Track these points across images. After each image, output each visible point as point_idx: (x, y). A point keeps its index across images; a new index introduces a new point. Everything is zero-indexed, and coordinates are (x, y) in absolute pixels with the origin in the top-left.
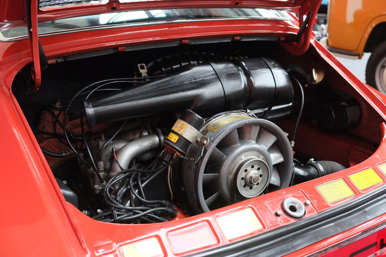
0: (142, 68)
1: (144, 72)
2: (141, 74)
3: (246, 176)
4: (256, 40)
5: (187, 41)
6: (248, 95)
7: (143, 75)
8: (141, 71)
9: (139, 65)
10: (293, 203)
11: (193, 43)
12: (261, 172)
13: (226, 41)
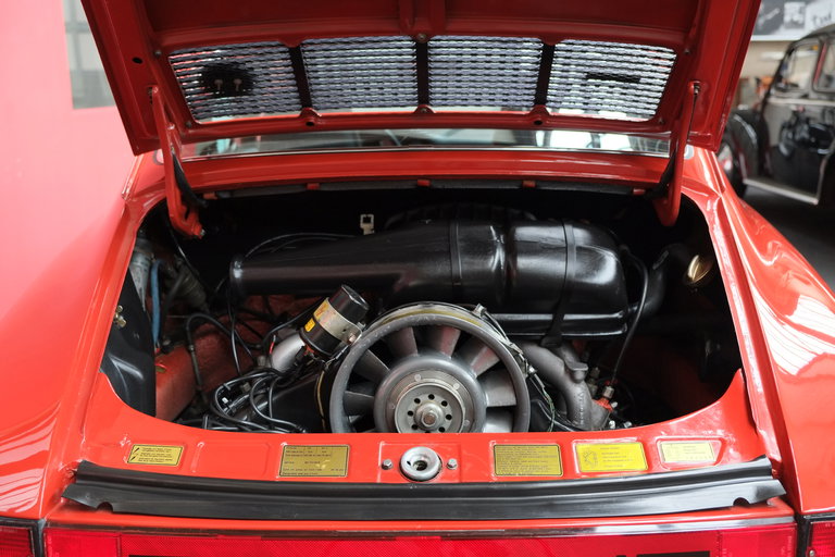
0: (367, 220)
1: (367, 228)
2: (362, 230)
3: (416, 409)
4: (575, 189)
5: (426, 183)
6: (504, 283)
7: (365, 233)
8: (363, 226)
9: (362, 216)
10: (425, 456)
11: (440, 187)
12: (448, 410)
13: (508, 187)
